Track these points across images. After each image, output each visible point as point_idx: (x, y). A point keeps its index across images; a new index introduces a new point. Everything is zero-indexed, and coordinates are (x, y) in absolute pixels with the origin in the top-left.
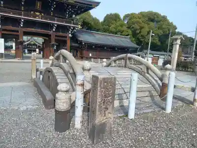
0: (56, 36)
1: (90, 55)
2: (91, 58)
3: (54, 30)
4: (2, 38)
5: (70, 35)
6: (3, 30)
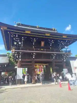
3: (54, 58)
5: (65, 60)
6: (22, 62)
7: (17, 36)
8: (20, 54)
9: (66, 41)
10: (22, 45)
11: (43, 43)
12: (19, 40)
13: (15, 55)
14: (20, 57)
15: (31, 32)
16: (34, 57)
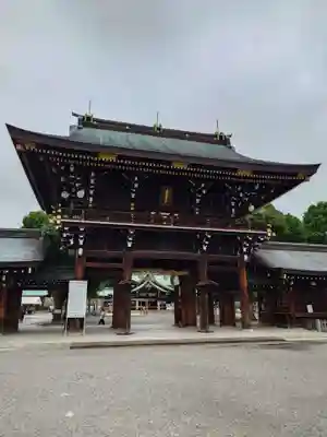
1: (310, 309)
2: (313, 317)
3: (205, 248)
4: (83, 279)
5: (246, 257)
6: (89, 260)
7: (72, 169)
8: (81, 233)
9: (257, 188)
10: (91, 199)
11: (167, 195)
12: (78, 182)
13: (65, 235)
14: (81, 242)
16: (129, 245)
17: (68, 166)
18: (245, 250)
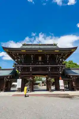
0: (51, 74)
3: (49, 70)
5: (60, 72)
6: (22, 74)
9: (62, 55)
10: (23, 61)
11: (40, 58)
12: (20, 57)
14: (20, 70)
15: (26, 51)
16: (31, 70)
17: (17, 54)
18: (60, 70)
